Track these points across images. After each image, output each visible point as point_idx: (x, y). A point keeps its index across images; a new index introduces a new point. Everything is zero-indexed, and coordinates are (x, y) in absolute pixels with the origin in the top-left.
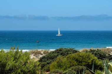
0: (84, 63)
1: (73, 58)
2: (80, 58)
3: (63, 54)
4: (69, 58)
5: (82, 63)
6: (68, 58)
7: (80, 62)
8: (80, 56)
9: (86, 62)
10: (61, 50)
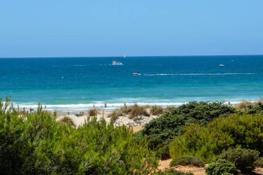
1: (224, 126)
3: (198, 116)
4: (214, 129)
5: (244, 139)
8: (241, 124)
9: (254, 137)
10: (192, 106)
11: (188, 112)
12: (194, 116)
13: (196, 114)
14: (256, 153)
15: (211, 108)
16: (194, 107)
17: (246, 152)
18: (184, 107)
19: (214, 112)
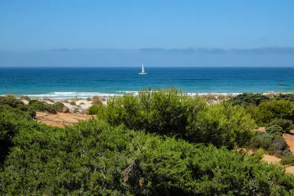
0: (282, 115)
1: (268, 107)
2: (278, 107)
3: (248, 101)
4: (263, 108)
5: (279, 114)
6: (261, 107)
7: (277, 113)
8: (278, 105)
9: (285, 112)
10: (245, 95)
11: (243, 99)
12: (246, 101)
13: (248, 99)
14: (291, 122)
15: (255, 96)
16: (246, 96)
17: (285, 121)
18: (240, 95)
19: (258, 98)
